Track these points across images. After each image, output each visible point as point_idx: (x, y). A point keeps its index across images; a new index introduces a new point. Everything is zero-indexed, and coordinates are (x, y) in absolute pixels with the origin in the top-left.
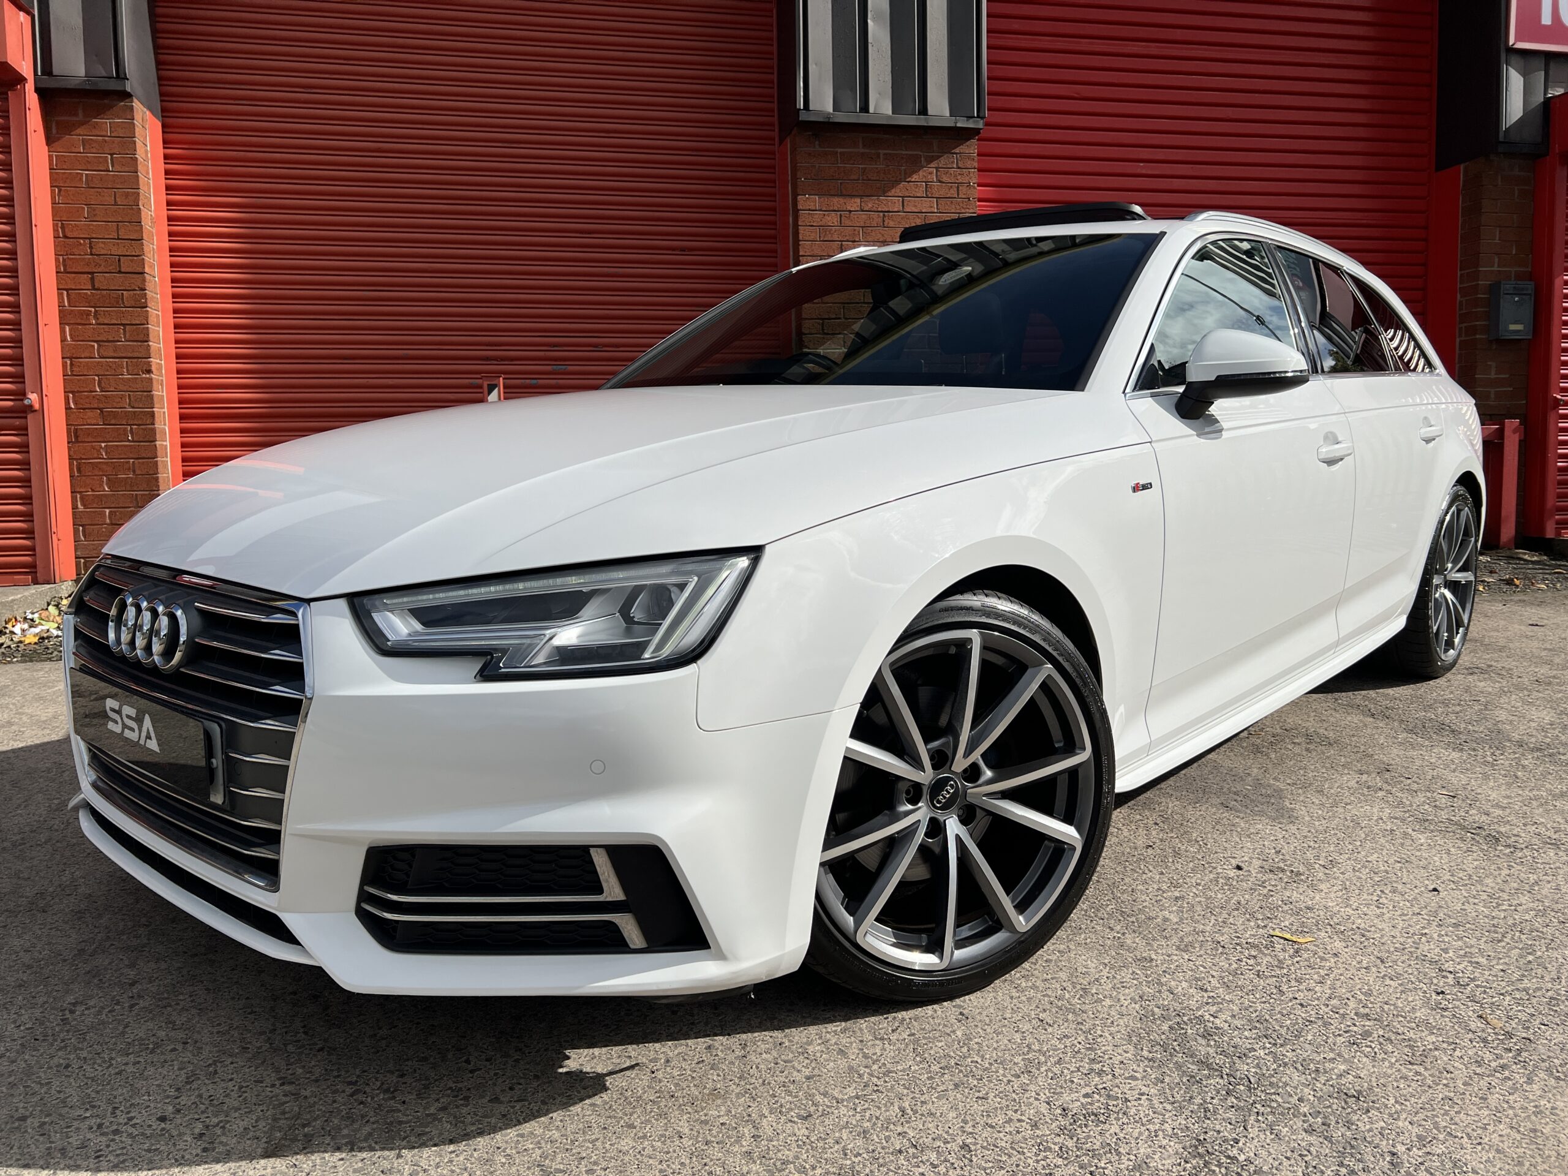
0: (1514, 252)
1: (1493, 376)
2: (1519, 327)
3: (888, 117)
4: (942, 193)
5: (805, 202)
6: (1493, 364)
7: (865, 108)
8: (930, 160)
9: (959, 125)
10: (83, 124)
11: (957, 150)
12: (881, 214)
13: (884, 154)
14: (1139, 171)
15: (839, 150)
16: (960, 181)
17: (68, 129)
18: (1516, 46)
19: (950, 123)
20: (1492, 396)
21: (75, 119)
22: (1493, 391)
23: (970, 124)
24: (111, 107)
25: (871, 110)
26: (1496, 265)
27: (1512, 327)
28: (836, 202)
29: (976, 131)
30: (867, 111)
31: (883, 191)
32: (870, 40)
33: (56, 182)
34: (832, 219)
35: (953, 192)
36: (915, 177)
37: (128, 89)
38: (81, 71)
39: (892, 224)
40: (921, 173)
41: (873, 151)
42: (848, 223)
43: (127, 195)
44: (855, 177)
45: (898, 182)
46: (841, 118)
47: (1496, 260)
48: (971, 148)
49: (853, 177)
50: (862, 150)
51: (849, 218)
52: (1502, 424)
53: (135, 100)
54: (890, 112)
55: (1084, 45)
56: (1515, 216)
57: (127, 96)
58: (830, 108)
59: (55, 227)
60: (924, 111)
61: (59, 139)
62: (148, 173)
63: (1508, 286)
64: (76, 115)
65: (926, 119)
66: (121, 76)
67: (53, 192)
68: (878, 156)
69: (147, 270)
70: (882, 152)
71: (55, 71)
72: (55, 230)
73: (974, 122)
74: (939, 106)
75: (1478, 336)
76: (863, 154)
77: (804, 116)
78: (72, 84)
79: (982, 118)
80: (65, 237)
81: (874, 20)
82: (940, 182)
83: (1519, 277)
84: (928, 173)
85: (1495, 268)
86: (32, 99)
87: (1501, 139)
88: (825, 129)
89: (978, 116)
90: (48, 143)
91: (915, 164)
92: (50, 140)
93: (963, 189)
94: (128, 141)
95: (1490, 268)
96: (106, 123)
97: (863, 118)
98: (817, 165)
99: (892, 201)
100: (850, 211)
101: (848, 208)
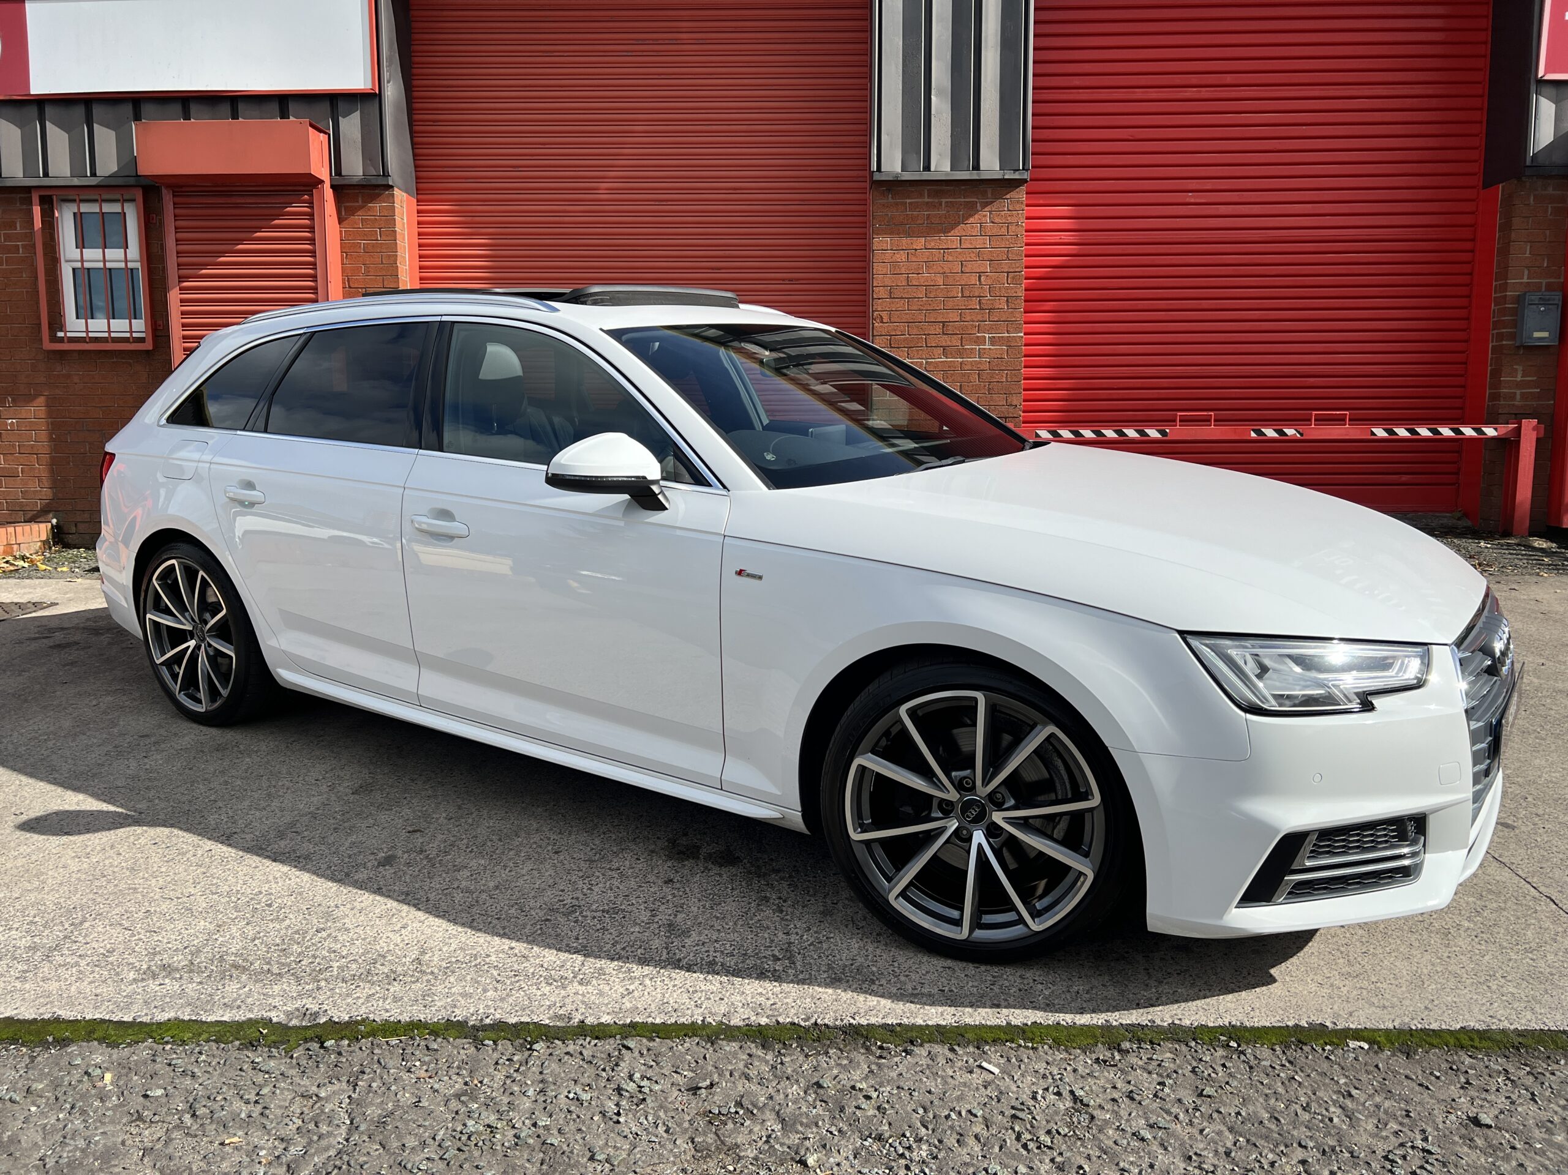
0: (1545, 265)
1: (1519, 378)
2: (1545, 334)
3: (947, 174)
4: (995, 231)
5: (881, 243)
6: (1520, 368)
7: (927, 168)
8: (985, 205)
9: (1006, 177)
10: (361, 208)
11: (1008, 196)
12: (942, 250)
13: (947, 202)
14: (1188, 200)
15: (908, 201)
16: (1010, 221)
17: (352, 211)
18: (1545, 78)
19: (998, 175)
20: (1518, 397)
21: (357, 204)
22: (1518, 392)
23: (1017, 176)
24: (379, 195)
25: (933, 169)
26: (1526, 277)
27: (1537, 335)
28: (905, 242)
29: (1023, 182)
30: (929, 170)
31: (946, 231)
32: (933, 112)
33: (346, 250)
34: (901, 256)
35: (1004, 231)
36: (971, 220)
37: (390, 183)
38: (361, 173)
39: (950, 258)
40: (976, 216)
41: (936, 201)
42: (914, 259)
43: (389, 256)
44: (921, 222)
45: (957, 225)
46: (907, 176)
47: (1526, 272)
48: (1020, 194)
49: (919, 222)
50: (926, 200)
51: (915, 255)
52: (1520, 424)
53: (395, 189)
54: (949, 169)
55: (1139, 94)
56: (1548, 232)
57: (392, 187)
58: (899, 170)
59: (343, 280)
60: (976, 167)
61: (346, 219)
62: (404, 239)
63: (1533, 297)
64: (358, 202)
65: (978, 174)
66: (386, 175)
67: (342, 256)
68: (941, 204)
70: (944, 200)
71: (343, 173)
72: (344, 283)
73: (1020, 174)
74: (990, 163)
75: (1504, 343)
76: (927, 203)
77: (877, 177)
78: (355, 181)
79: (1027, 170)
80: (350, 287)
81: (936, 96)
82: (993, 222)
83: (1549, 288)
84: (984, 215)
85: (1525, 280)
86: (328, 193)
87: (1528, 163)
88: (895, 186)
89: (1023, 169)
90: (339, 222)
91: (972, 209)
92: (341, 221)
93: (1012, 228)
94: (390, 219)
95: (1519, 279)
96: (377, 206)
97: (926, 176)
98: (890, 214)
99: (951, 240)
100: (916, 250)
101: (915, 247)
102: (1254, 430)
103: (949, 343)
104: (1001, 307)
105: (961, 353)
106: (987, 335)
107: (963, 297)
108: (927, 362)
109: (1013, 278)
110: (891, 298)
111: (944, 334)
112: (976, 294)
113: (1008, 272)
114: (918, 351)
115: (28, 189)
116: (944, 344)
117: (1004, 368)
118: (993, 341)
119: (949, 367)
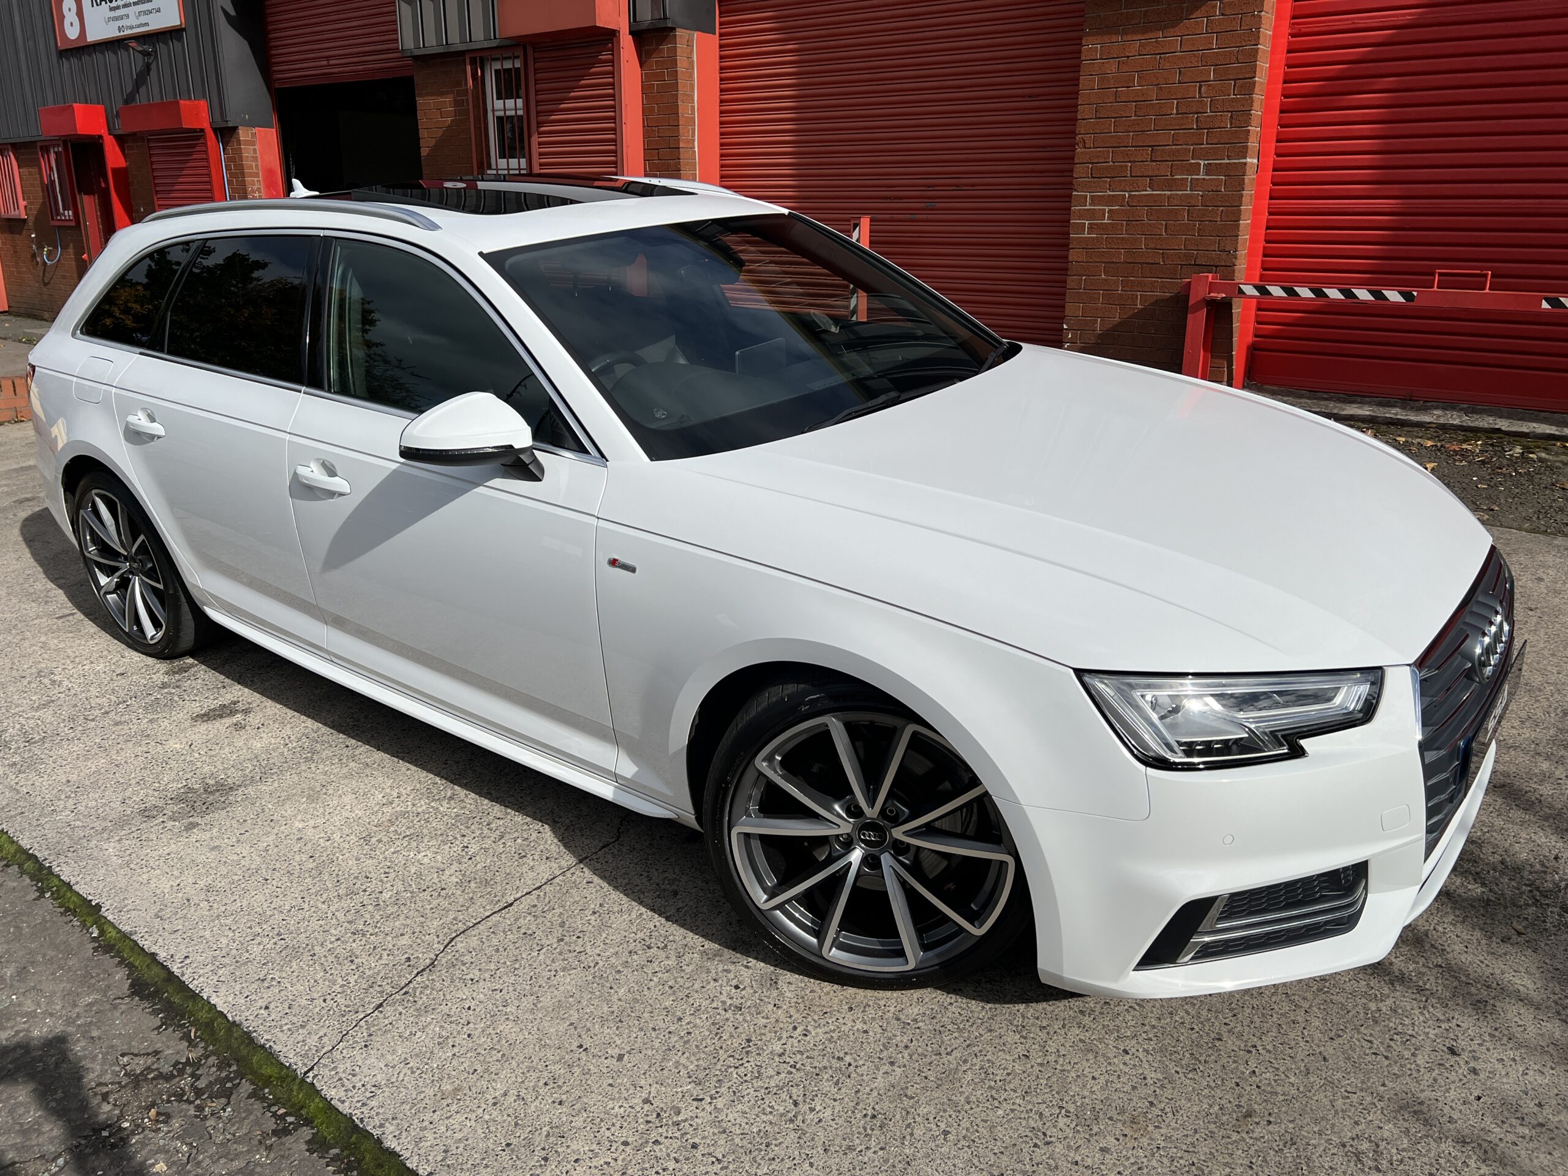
4: (1224, 26)
10: (655, 50)
12: (1158, 56)
16: (1245, 11)
28: (1117, 45)
31: (1165, 31)
34: (1112, 67)
35: (1232, 25)
36: (1197, 14)
37: (672, 25)
38: (650, 18)
39: (1167, 65)
42: (1125, 69)
43: (673, 96)
45: (1182, 20)
49: (1134, 22)
51: (1125, 64)
53: (677, 29)
57: (673, 28)
61: (646, 62)
64: (652, 45)
66: (667, 18)
67: (642, 97)
69: (681, 145)
71: (640, 20)
78: (648, 26)
80: (648, 126)
82: (1223, 15)
86: (628, 42)
90: (642, 64)
93: (1247, 20)
96: (666, 48)
98: (1102, 14)
99: (1172, 40)
100: (1128, 57)
101: (1127, 54)
102: (1548, 300)
103: (1156, 172)
104: (1222, 125)
105: (1171, 185)
106: (1202, 163)
107: (1178, 113)
108: (1129, 196)
109: (1241, 87)
110: (1096, 118)
111: (1152, 161)
112: (1194, 110)
113: (1235, 80)
114: (1121, 181)
115: (462, 53)
116: (1150, 173)
117: (1219, 204)
118: (1209, 169)
119: (1155, 201)
